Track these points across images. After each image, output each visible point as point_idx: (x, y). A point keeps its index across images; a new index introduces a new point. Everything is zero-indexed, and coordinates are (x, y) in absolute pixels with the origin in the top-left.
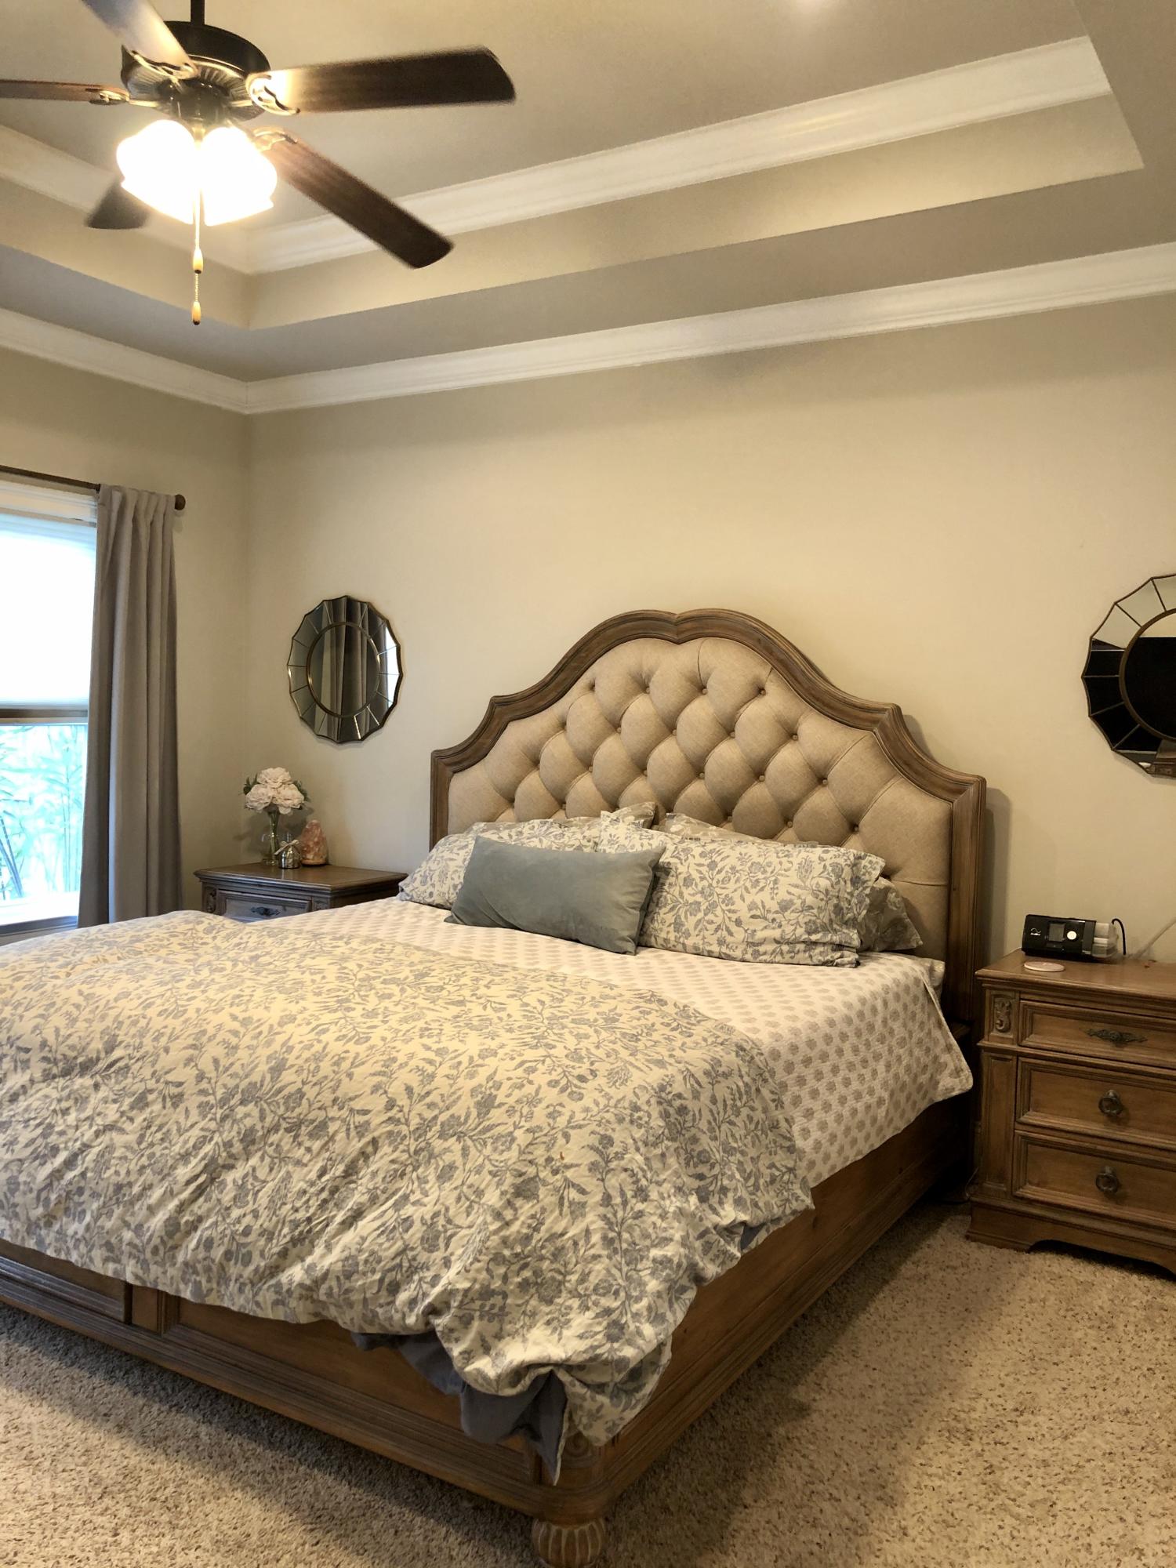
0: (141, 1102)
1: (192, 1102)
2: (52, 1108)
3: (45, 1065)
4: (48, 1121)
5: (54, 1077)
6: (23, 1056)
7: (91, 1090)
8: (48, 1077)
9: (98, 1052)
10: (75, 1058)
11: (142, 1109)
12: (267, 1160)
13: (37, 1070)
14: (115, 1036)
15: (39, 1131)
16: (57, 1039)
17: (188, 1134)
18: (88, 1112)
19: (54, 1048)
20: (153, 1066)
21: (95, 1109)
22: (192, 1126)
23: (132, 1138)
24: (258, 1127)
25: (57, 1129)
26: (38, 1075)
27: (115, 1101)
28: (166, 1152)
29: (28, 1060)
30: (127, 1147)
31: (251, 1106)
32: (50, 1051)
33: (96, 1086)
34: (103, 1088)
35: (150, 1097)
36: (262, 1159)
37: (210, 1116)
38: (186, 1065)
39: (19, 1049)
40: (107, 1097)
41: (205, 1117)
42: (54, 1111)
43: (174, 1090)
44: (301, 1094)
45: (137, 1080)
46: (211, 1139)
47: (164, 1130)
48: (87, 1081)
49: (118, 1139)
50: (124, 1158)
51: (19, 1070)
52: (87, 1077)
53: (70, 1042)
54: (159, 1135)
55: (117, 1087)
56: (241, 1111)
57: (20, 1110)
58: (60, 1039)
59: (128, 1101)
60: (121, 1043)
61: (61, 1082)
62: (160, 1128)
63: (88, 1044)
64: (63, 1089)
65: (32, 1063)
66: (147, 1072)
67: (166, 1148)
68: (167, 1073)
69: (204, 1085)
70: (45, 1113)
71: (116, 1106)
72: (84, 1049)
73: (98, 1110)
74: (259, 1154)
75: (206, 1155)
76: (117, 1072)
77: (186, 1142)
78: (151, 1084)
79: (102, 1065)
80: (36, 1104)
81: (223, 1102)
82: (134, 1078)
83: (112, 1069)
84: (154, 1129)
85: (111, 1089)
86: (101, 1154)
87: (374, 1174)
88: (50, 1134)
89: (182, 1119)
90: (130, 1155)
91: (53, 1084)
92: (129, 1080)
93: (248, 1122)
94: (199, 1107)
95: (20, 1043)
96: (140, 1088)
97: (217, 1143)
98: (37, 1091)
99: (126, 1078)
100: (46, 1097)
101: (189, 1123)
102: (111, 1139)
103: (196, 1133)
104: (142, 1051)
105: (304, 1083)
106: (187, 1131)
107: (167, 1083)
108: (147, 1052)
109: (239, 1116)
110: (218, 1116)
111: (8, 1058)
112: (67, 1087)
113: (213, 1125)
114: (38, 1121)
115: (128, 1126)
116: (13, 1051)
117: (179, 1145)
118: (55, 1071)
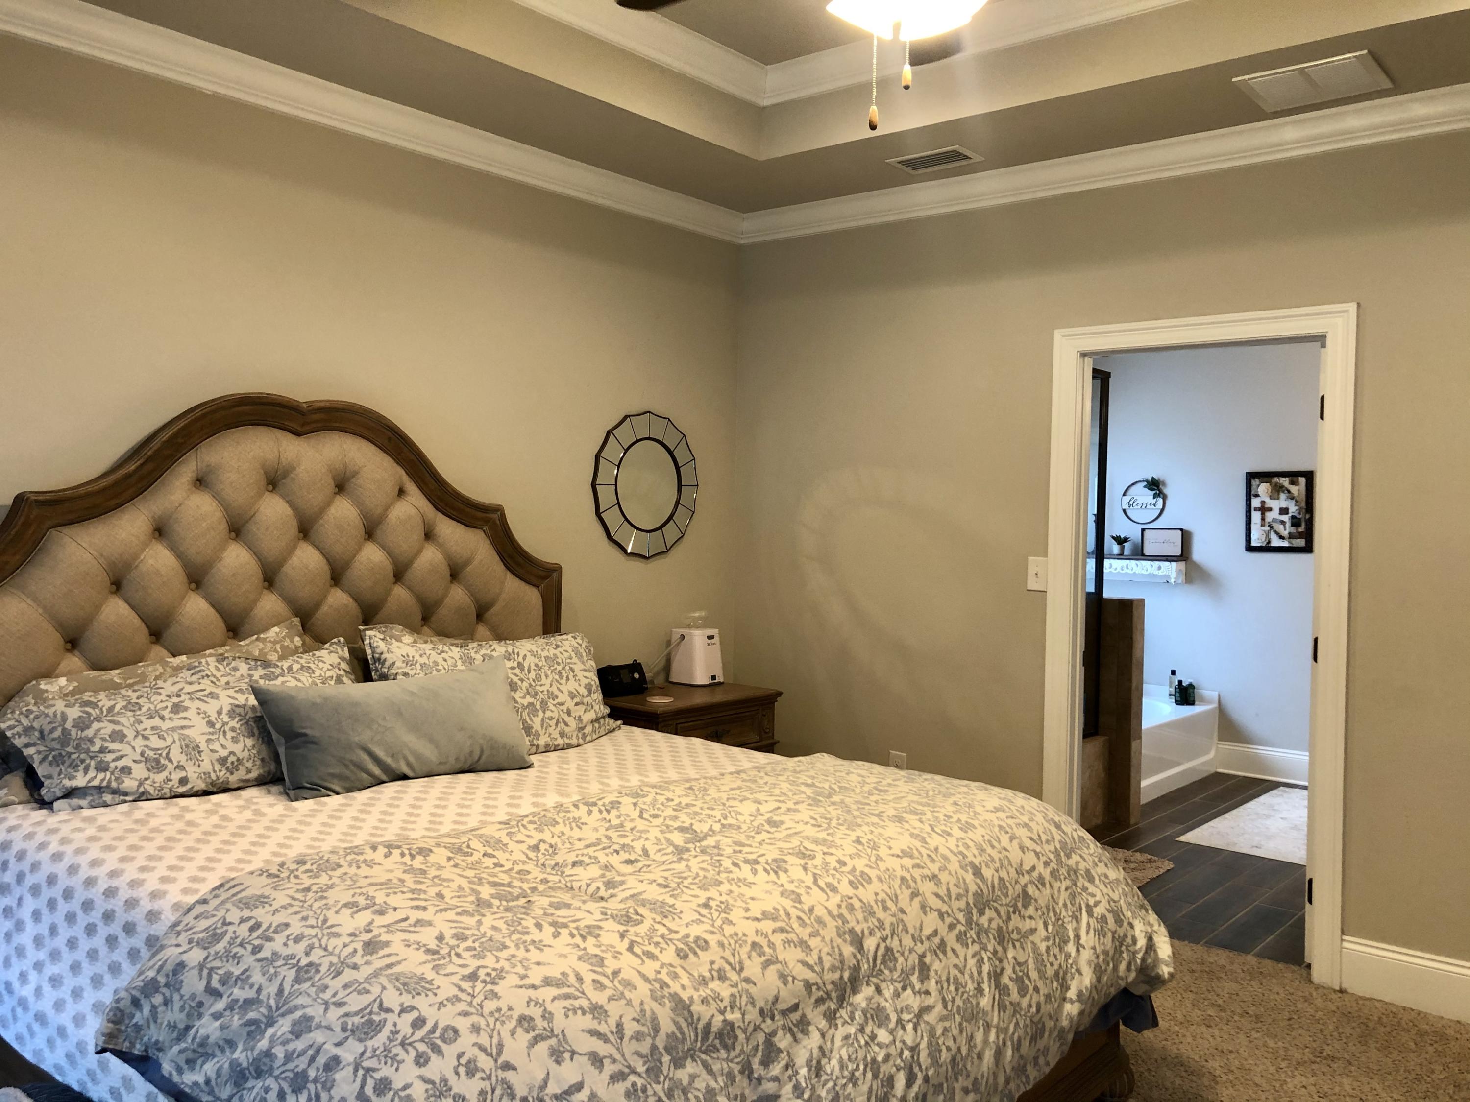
0: (924, 970)
1: (951, 940)
2: (863, 1042)
3: (822, 1008)
4: (869, 1059)
5: (835, 1013)
6: (795, 1016)
7: (877, 998)
8: (831, 1017)
9: (855, 956)
10: (841, 977)
11: (927, 977)
12: (1018, 944)
13: (818, 1020)
14: (852, 931)
15: (869, 1075)
16: (814, 971)
17: (968, 967)
18: (894, 1018)
19: (820, 981)
20: (907, 932)
21: (896, 1011)
22: (966, 960)
23: (939, 1007)
24: (1001, 924)
25: (880, 1058)
26: (823, 1023)
27: (904, 988)
28: (966, 995)
29: (804, 1016)
30: (943, 1019)
31: (987, 911)
32: (819, 989)
33: (878, 990)
34: (883, 986)
35: (927, 960)
36: (1014, 946)
37: (970, 941)
38: (925, 913)
39: (784, 1013)
40: (896, 990)
41: (967, 946)
42: (867, 1043)
43: (937, 940)
44: (1001, 879)
45: (907, 953)
46: (983, 959)
47: (952, 980)
48: (867, 991)
49: (931, 1018)
50: (945, 1030)
51: (800, 1036)
52: (864, 987)
53: (827, 966)
54: (952, 988)
55: (896, 975)
56: (984, 921)
57: (837, 1071)
58: (817, 969)
59: (914, 979)
60: (863, 932)
61: (844, 1013)
62: (948, 980)
63: (841, 954)
64: (852, 1018)
65: (810, 1015)
66: (908, 941)
67: (963, 993)
68: (921, 930)
69: (948, 920)
70: (861, 1054)
71: (909, 991)
72: (842, 962)
73: (899, 1007)
74: (1011, 945)
75: (989, 973)
76: (884, 962)
77: (972, 977)
78: (920, 949)
79: (865, 967)
80: (844, 1053)
81: (969, 922)
82: (902, 954)
83: (878, 962)
84: (945, 986)
85: (892, 981)
86: (930, 1044)
87: (1065, 905)
88: (878, 1068)
89: (956, 961)
90: (947, 1024)
91: (839, 1022)
92: (901, 960)
93: (994, 925)
94: (958, 940)
95: (782, 1006)
96: (914, 959)
97: (989, 958)
98: (832, 1041)
99: (896, 960)
100: (846, 1037)
101: (962, 959)
102: (927, 1023)
103: (972, 962)
104: (887, 925)
105: (997, 871)
106: (965, 966)
107: (928, 938)
108: (892, 924)
109: (986, 926)
110: (974, 936)
111: (780, 1033)
112: (852, 1013)
113: (976, 947)
114: (862, 1067)
115: (930, 1001)
116: (779, 1021)
117: (969, 982)
118: (833, 1006)
